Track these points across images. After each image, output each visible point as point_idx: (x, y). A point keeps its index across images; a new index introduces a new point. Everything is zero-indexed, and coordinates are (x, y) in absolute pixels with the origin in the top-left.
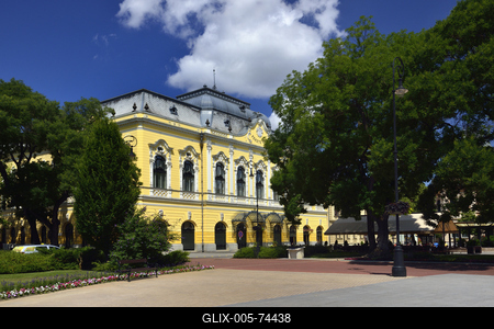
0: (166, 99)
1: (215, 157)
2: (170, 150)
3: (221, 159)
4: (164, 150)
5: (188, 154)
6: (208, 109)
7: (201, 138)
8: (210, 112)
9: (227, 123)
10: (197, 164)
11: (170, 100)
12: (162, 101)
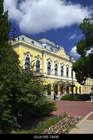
0: (30, 38)
1: (47, 60)
2: (32, 56)
3: (49, 61)
4: (29, 56)
5: (38, 58)
6: (45, 43)
7: (43, 52)
8: (45, 44)
9: (51, 48)
10: (41, 62)
11: (32, 39)
12: (29, 39)
